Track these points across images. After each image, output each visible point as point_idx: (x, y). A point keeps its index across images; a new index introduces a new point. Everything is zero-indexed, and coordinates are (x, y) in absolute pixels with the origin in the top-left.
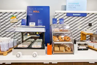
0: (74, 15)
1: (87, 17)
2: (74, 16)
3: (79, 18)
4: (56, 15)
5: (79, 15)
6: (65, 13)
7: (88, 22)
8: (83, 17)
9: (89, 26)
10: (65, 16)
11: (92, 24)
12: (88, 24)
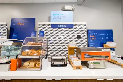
0: (59, 26)
1: (74, 28)
2: (60, 28)
3: (66, 29)
4: (39, 27)
5: (64, 26)
6: (49, 25)
7: (77, 34)
8: (70, 28)
9: (77, 38)
10: (50, 27)
11: (81, 36)
12: (76, 36)
